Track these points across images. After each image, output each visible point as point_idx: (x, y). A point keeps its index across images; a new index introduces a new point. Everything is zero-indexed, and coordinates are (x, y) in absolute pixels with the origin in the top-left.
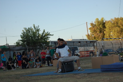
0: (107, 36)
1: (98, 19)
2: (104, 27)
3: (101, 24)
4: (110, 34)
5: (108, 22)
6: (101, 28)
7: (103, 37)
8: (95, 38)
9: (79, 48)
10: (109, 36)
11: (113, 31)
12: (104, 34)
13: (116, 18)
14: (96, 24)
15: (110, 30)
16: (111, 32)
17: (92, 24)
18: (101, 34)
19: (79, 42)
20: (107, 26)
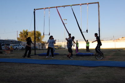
1: (24, 30)
2: (27, 35)
3: (25, 33)
5: (30, 32)
6: (25, 35)
8: (22, 40)
9: (10, 44)
14: (23, 32)
17: (21, 32)
19: (12, 41)
20: (29, 34)
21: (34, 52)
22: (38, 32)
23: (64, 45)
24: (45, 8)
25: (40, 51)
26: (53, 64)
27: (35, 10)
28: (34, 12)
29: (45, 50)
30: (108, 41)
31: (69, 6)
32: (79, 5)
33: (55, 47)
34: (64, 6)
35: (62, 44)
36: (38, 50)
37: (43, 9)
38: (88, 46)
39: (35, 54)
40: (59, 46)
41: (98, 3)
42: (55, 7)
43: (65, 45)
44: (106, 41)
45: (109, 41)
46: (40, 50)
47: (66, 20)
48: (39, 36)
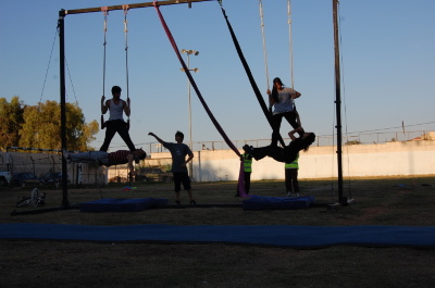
0: (25, 141)
1: (4, 100)
2: (21, 120)
3: (12, 112)
4: (32, 137)
5: (32, 109)
6: (11, 123)
7: (16, 143)
10: (31, 143)
11: (41, 130)
12: (19, 137)
13: (51, 100)
15: (34, 127)
16: (34, 132)
18: (11, 137)
20: (27, 118)
21: (61, 196)
24: (110, 9)
25: (81, 190)
26: (151, 242)
27: (62, 13)
28: (61, 25)
29: (104, 185)
30: (379, 146)
33: (148, 175)
34: (190, 2)
36: (73, 187)
37: (99, 10)
38: (292, 166)
39: (66, 206)
40: (164, 170)
42: (150, 5)
44: (369, 146)
45: (384, 146)
47: (197, 54)
48: (74, 127)
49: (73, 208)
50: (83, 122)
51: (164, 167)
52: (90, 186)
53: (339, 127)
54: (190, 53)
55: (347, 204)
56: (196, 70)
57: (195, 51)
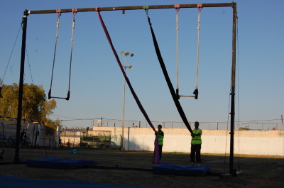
0: (1, 110)
4: (6, 109)
5: (8, 87)
10: (5, 112)
11: (14, 104)
20: (4, 94)
22: (34, 89)
23: (119, 137)
24: (62, 11)
25: (37, 150)
27: (26, 13)
28: (25, 21)
29: (55, 148)
30: (263, 132)
31: (141, 8)
32: (171, 7)
33: (89, 143)
34: (124, 9)
35: (113, 134)
36: (32, 147)
37: (54, 12)
39: (17, 161)
40: (102, 140)
41: (234, 5)
42: (93, 10)
43: (122, 138)
44: (255, 132)
45: (267, 132)
46: (37, 147)
47: (132, 55)
48: (38, 103)
49: (21, 163)
50: (45, 100)
51: (102, 137)
52: (45, 148)
53: (232, 114)
54: (127, 54)
55: (236, 175)
56: (131, 67)
57: (131, 53)
